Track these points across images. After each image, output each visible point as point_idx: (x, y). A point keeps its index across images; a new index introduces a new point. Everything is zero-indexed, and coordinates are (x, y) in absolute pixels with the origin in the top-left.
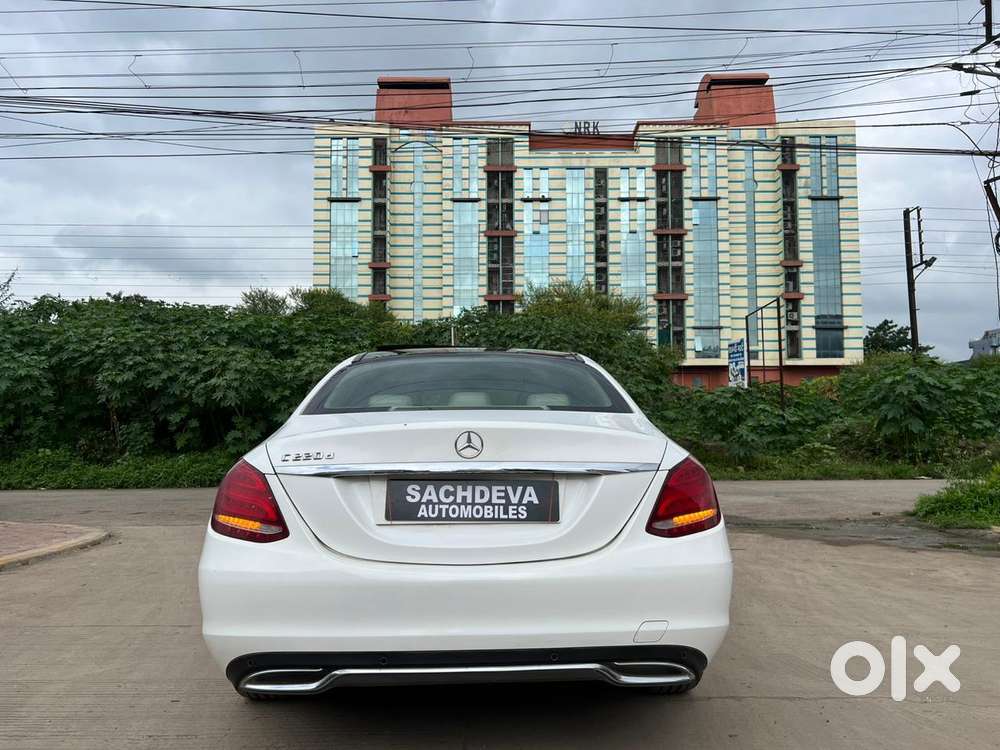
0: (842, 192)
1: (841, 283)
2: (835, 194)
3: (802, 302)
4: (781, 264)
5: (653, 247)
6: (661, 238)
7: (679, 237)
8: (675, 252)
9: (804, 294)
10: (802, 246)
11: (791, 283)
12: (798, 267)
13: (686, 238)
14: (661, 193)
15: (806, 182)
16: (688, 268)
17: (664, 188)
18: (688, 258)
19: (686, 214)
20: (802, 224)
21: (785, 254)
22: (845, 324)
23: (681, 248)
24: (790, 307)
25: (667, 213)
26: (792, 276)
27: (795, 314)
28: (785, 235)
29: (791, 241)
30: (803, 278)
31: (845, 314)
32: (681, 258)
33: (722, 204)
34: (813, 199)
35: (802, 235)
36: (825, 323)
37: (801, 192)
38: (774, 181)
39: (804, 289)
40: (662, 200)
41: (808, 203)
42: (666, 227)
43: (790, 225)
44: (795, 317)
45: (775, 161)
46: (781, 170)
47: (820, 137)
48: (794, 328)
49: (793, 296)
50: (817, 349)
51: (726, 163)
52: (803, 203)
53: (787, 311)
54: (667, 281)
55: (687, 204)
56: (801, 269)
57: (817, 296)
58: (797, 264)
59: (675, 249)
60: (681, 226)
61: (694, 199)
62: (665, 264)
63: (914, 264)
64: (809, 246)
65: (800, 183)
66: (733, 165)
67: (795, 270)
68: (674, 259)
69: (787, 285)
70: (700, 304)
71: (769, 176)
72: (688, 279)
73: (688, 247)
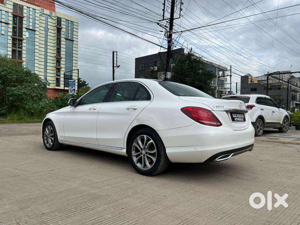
0: (74, 39)
1: (72, 66)
2: (72, 39)
3: (61, 70)
4: (55, 57)
5: (10, 42)
6: (14, 39)
7: (21, 40)
8: (19, 45)
9: (62, 67)
10: (62, 53)
11: (58, 63)
12: (60, 59)
13: (23, 41)
14: (14, 23)
15: (64, 33)
16: (24, 52)
17: (16, 22)
18: (24, 48)
19: (24, 33)
20: (62, 46)
21: (57, 54)
22: (73, 78)
23: (22, 44)
24: (57, 71)
25: (17, 31)
26: (58, 61)
27: (59, 73)
28: (57, 48)
29: (59, 50)
30: (62, 62)
31: (73, 75)
32: (21, 48)
33: (36, 33)
34: (66, 39)
35: (62, 49)
36: (67, 77)
37: (62, 36)
38: (55, 30)
39: (62, 66)
40: (15, 26)
41: (64, 40)
42: (16, 35)
43: (58, 45)
44: (59, 74)
45: (55, 24)
46: (57, 27)
47: (69, 21)
48: (58, 77)
49: (58, 67)
50: (64, 84)
51: (39, 20)
52: (63, 39)
53: (57, 72)
54: (16, 55)
55: (24, 30)
56: (61, 60)
57: (66, 69)
58: (60, 58)
59: (19, 44)
60: (22, 37)
61: (27, 29)
62: (15, 49)
63: (115, 66)
64: (64, 53)
65: (62, 33)
66: (41, 21)
67: (59, 60)
68: (18, 48)
69: (57, 64)
70: (28, 65)
71: (52, 28)
72: (24, 56)
73: (24, 45)
